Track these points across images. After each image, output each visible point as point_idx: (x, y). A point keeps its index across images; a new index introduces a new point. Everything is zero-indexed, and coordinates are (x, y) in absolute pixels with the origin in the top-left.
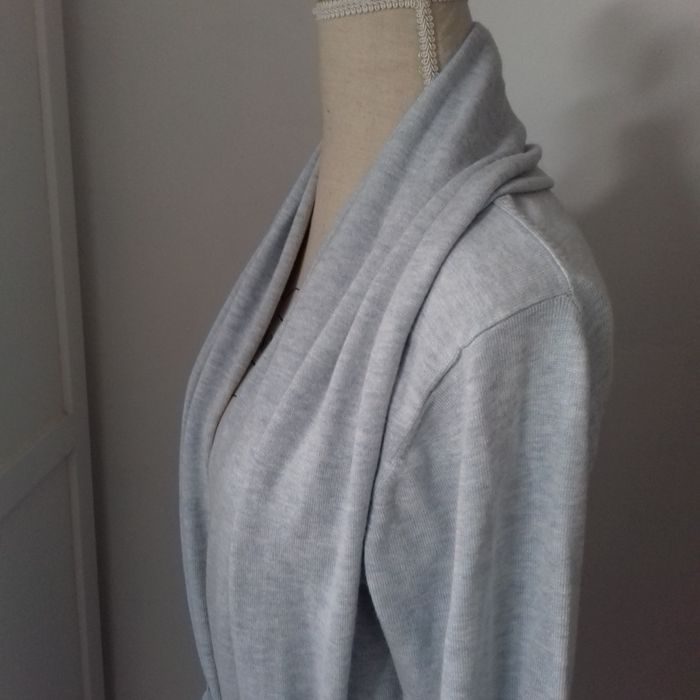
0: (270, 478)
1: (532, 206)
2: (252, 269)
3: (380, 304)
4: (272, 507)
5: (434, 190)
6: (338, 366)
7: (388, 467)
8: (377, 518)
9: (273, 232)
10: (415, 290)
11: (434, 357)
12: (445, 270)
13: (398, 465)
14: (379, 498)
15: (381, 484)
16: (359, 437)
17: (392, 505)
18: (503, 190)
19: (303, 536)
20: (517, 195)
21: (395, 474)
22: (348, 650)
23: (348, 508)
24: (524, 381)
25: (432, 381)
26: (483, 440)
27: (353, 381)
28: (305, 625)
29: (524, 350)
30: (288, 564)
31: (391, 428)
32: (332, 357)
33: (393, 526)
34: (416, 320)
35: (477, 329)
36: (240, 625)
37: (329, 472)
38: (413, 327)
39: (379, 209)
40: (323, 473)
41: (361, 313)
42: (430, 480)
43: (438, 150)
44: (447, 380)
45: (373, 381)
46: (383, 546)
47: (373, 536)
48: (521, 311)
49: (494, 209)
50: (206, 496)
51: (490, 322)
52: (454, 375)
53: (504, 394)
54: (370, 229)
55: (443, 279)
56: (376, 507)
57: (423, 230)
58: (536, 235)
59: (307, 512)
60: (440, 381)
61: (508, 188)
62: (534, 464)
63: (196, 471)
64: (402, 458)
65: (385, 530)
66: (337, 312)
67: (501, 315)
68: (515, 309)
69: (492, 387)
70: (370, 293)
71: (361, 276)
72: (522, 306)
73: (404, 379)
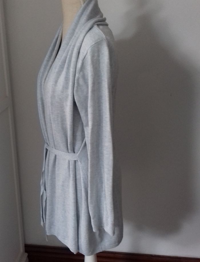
0: (56, 82)
1: (101, 27)
2: (51, 48)
3: (74, 46)
4: (57, 87)
5: (83, 25)
6: (67, 58)
7: (77, 75)
8: (76, 85)
9: (54, 40)
10: (80, 42)
11: (83, 53)
12: (85, 38)
13: (79, 75)
14: (76, 81)
15: (76, 79)
16: (72, 70)
17: (78, 83)
18: (95, 24)
19: (62, 92)
20: (98, 25)
21: (78, 76)
22: (72, 113)
23: (71, 84)
24: (99, 56)
25: (83, 57)
26: (92, 66)
27: (70, 61)
28: (64, 112)
29: (98, 50)
30: (60, 98)
31: (77, 68)
32: (66, 57)
33: (79, 87)
34: (80, 48)
35: (90, 46)
36: (52, 113)
37: (67, 79)
38: (80, 49)
39: (74, 30)
40: (65, 79)
41: (71, 48)
42: (84, 78)
43: (84, 18)
44: (86, 57)
45: (74, 59)
46: (77, 91)
47: (75, 89)
48: (97, 43)
49: (94, 27)
50: (44, 97)
51: (92, 45)
52: (87, 56)
53: (95, 58)
54: (73, 34)
55: (84, 40)
56: (75, 83)
57: (81, 32)
58: (100, 30)
59: (63, 87)
60: (85, 58)
61: (96, 23)
62: (102, 72)
63: (41, 91)
64: (79, 73)
65: (77, 87)
66: (67, 49)
67: (94, 43)
68: (96, 42)
69: (93, 57)
70: (72, 45)
71: (71, 42)
72: (97, 42)
73: (79, 59)
